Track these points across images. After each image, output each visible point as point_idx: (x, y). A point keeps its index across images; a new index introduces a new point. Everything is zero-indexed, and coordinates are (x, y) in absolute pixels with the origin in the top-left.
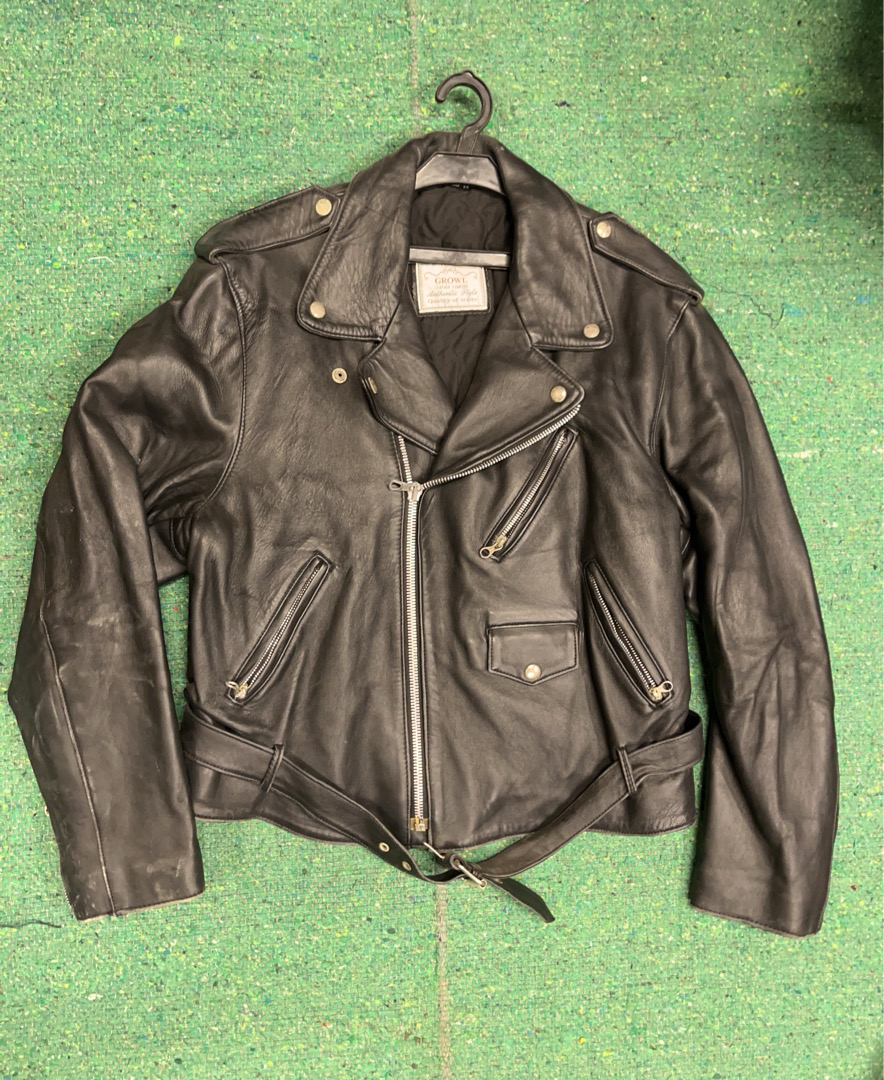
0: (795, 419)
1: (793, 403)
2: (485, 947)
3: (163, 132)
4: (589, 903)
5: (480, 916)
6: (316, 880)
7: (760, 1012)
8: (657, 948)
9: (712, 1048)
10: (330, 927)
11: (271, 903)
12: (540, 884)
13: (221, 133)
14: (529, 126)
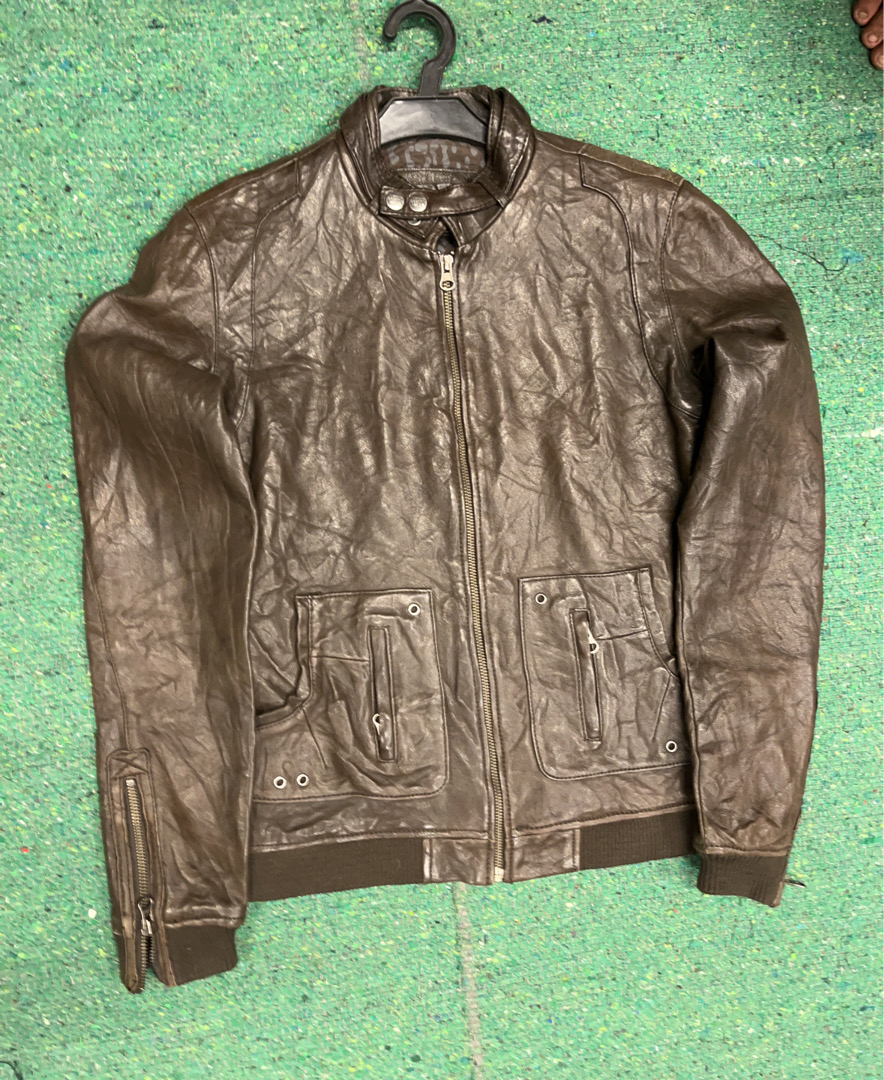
0: (861, 390)
1: (858, 370)
2: (532, 1067)
3: (49, 98)
4: (650, 1001)
5: (521, 1030)
6: (319, 1007)
8: (736, 1043)
10: (342, 1061)
11: (266, 1040)
12: (590, 985)
13: (122, 95)
14: (503, 53)
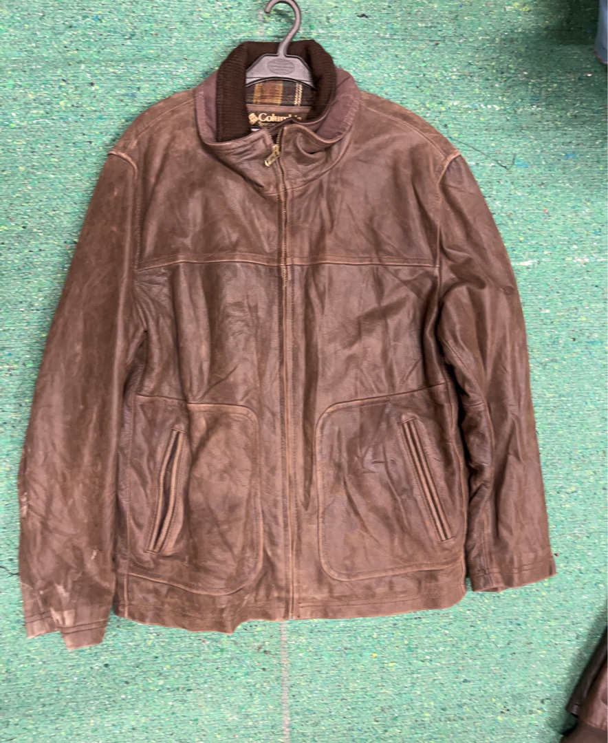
1: (520, 228)
3: (84, 35)
7: (493, 637)
9: (461, 662)
13: (124, 35)
